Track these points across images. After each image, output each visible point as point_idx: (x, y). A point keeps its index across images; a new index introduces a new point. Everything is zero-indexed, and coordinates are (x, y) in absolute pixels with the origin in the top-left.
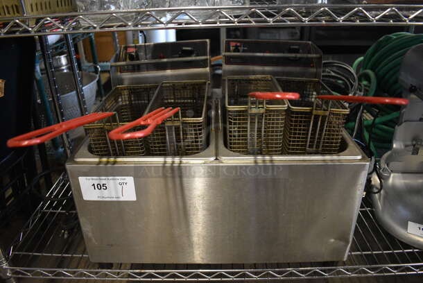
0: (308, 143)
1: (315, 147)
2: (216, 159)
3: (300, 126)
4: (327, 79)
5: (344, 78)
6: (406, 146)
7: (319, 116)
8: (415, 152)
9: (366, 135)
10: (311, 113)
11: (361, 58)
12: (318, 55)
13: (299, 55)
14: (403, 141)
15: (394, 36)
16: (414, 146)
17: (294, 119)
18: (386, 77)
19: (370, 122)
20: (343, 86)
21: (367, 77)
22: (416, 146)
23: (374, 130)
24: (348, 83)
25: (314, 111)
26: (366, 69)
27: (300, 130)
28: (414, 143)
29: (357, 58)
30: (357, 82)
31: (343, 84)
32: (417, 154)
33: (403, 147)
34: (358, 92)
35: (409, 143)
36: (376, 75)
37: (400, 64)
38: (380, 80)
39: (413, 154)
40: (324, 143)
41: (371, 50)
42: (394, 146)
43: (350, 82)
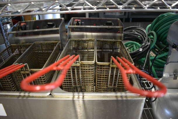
0: (109, 83)
1: (113, 85)
2: (50, 94)
3: (103, 73)
4: (133, 35)
5: (140, 35)
6: (170, 75)
7: (114, 68)
8: (175, 78)
9: (151, 64)
10: (109, 66)
11: (150, 25)
12: (121, 27)
13: (110, 27)
14: (169, 73)
15: (165, 15)
16: (175, 75)
17: (99, 69)
18: (162, 35)
19: (153, 58)
20: (140, 39)
21: (152, 34)
22: (176, 75)
23: (155, 61)
24: (143, 38)
25: (111, 65)
26: (152, 31)
27: (103, 75)
28: (175, 74)
29: (148, 25)
30: (147, 37)
31: (140, 38)
32: (176, 79)
33: (168, 76)
34: (148, 43)
35: (172, 74)
36: (157, 33)
37: (168, 29)
38: (159, 36)
39: (174, 79)
40: (118, 82)
41: (155, 20)
42: (164, 75)
43: (144, 37)
